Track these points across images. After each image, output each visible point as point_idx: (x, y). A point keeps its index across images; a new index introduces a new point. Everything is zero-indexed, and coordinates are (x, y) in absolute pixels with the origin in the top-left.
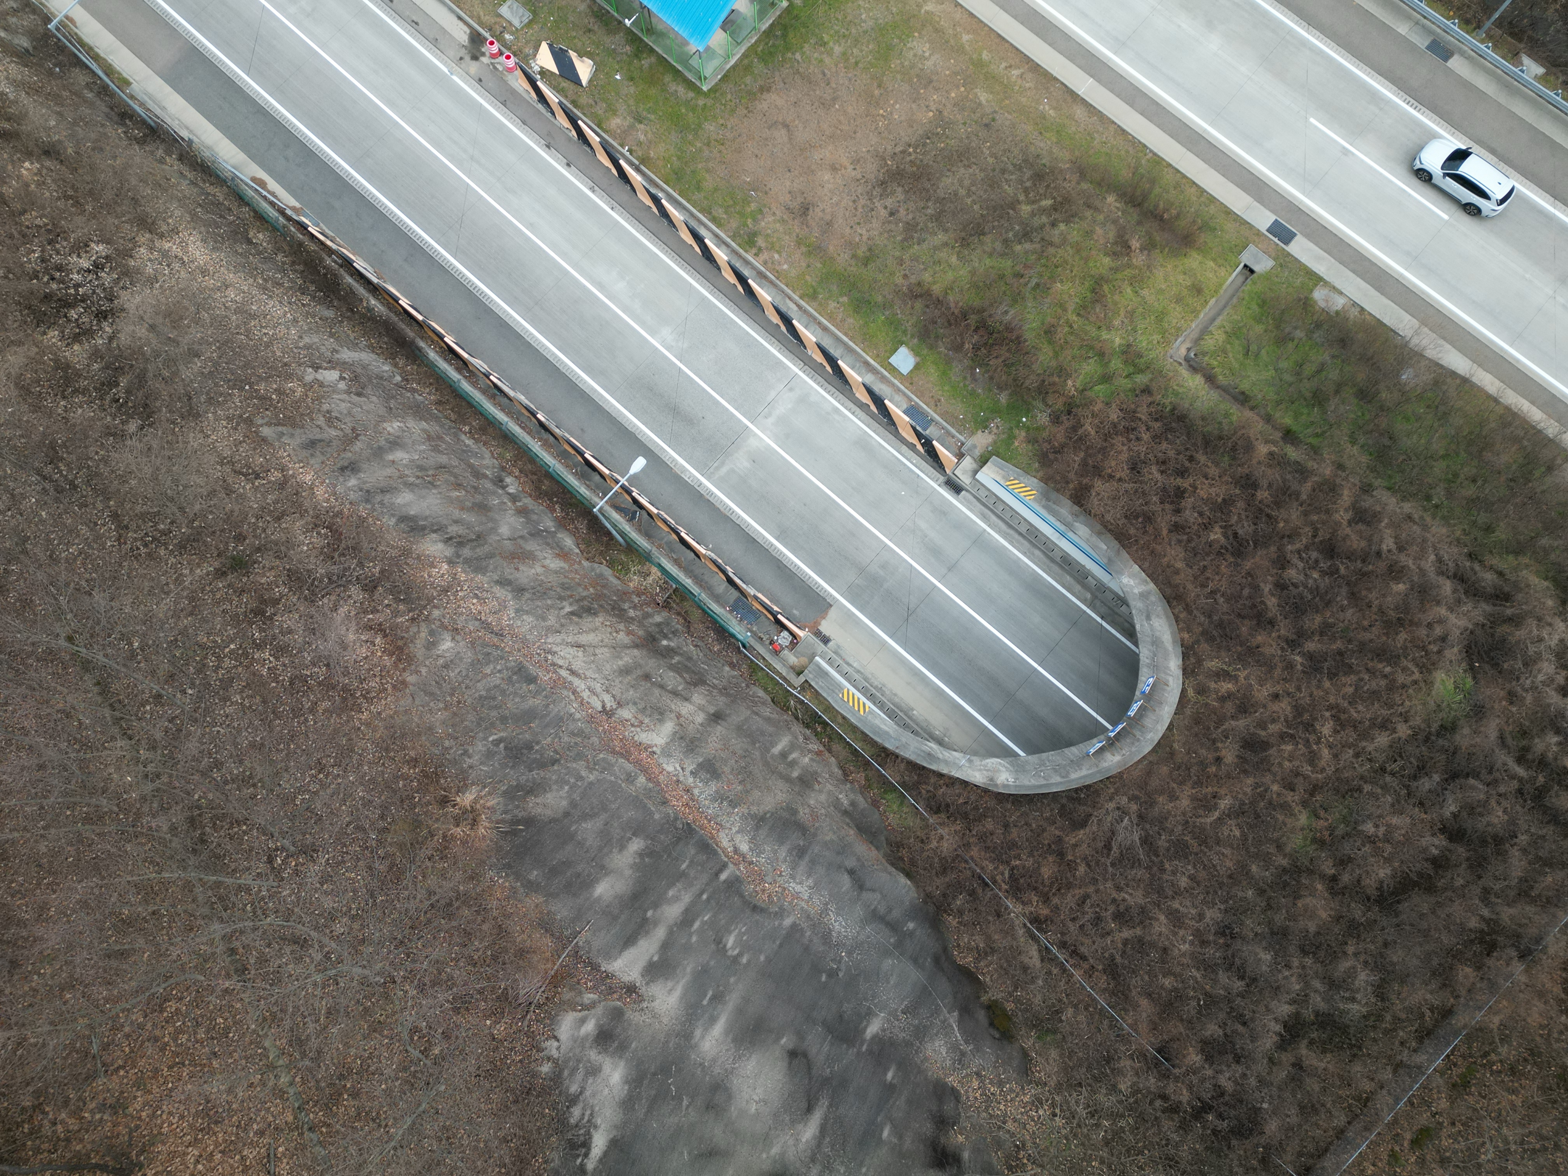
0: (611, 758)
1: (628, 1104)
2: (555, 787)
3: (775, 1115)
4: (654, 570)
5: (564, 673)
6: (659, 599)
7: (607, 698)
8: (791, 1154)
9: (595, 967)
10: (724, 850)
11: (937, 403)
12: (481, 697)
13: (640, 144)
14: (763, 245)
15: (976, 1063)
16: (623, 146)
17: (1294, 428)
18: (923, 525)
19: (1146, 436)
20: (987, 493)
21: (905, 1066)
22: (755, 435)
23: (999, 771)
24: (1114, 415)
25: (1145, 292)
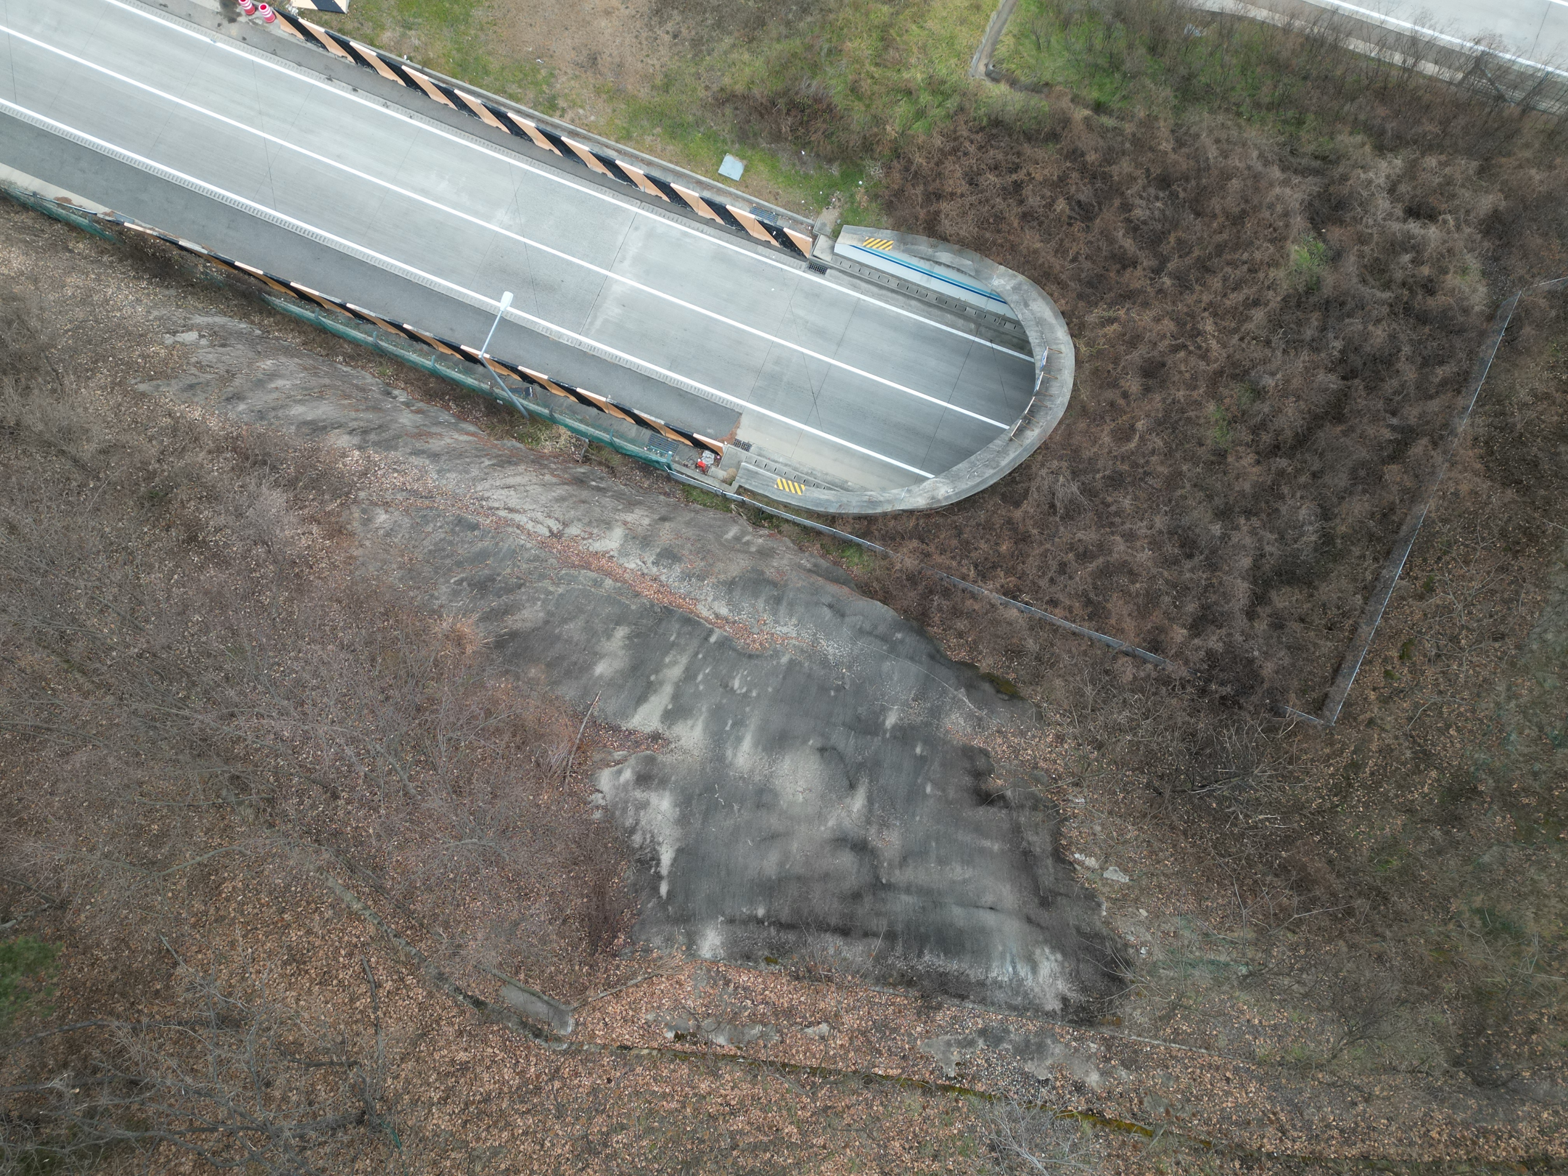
0: (572, 571)
1: (683, 821)
2: (527, 605)
3: (822, 797)
4: (562, 430)
5: (503, 513)
6: (577, 457)
7: (552, 523)
8: (847, 823)
9: (616, 729)
10: (706, 619)
11: (776, 196)
12: (430, 551)
13: (416, 49)
14: (565, 105)
15: (994, 723)
16: (401, 56)
17: (1102, 99)
18: (801, 313)
19: (972, 149)
20: (850, 263)
21: (930, 742)
22: (617, 281)
23: (937, 488)
24: (938, 141)
25: (929, 24)
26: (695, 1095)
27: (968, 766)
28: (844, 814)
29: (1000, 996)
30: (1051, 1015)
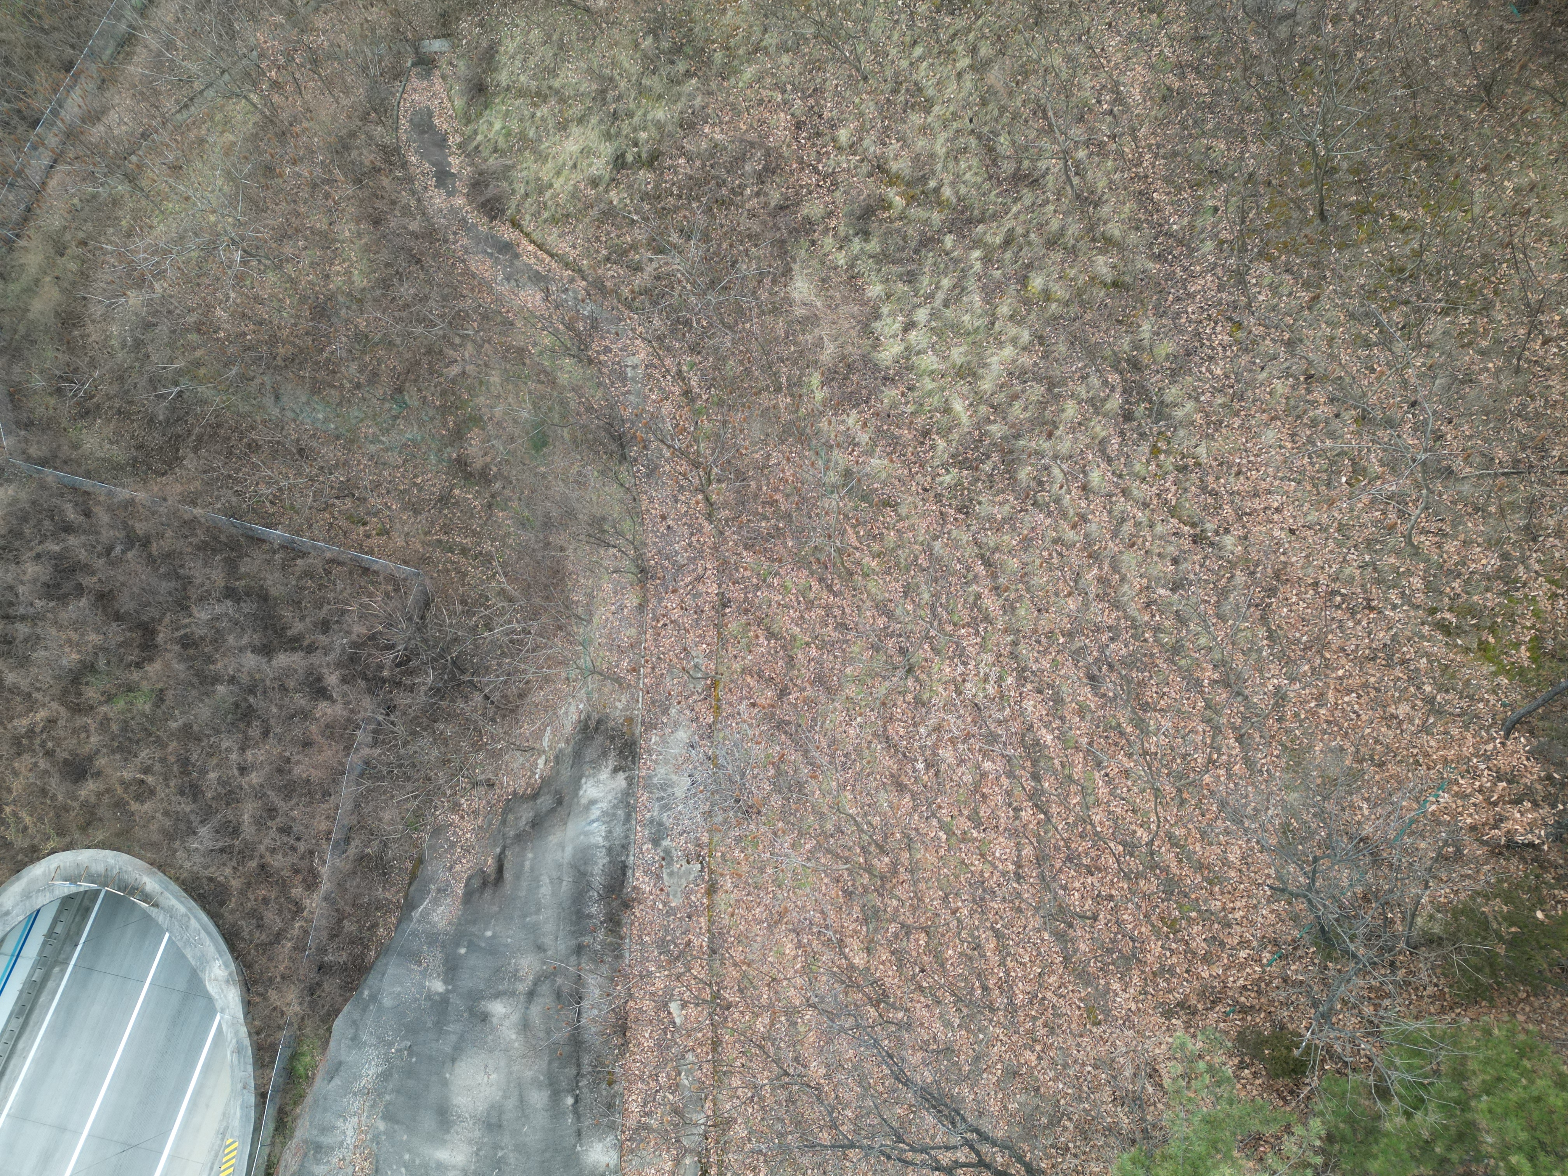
3: (491, 1051)
8: (513, 1018)
15: (442, 876)
21: (457, 939)
26: (750, 1140)
27: (477, 895)
28: (507, 1023)
29: (618, 831)
30: (630, 781)
